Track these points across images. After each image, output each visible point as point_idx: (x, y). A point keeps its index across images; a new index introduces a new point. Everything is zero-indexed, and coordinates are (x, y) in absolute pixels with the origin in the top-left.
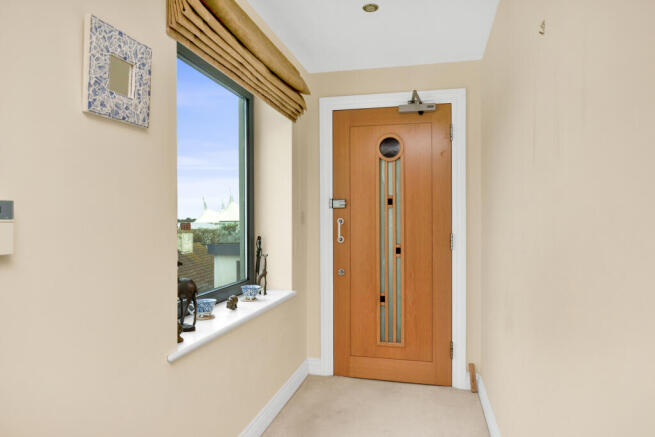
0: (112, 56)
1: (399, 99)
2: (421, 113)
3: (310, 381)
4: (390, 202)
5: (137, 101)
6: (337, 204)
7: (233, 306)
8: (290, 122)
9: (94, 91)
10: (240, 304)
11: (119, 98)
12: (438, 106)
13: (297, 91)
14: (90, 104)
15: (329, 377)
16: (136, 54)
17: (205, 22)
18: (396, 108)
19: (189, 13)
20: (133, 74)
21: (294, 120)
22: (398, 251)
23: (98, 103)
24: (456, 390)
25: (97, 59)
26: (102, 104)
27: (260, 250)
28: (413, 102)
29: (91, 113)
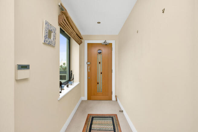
0: (49, 30)
1: (102, 42)
2: (106, 45)
3: (83, 102)
4: (100, 63)
5: (53, 40)
6: (88, 63)
7: (68, 86)
8: (79, 45)
9: (45, 38)
10: (69, 86)
11: (50, 40)
12: (110, 43)
13: (81, 39)
14: (44, 42)
15: (86, 100)
16: (53, 30)
17: (66, 23)
18: (101, 43)
19: (64, 21)
20: (52, 34)
21: (80, 45)
22: (101, 73)
23: (46, 41)
24: (113, 101)
25: (46, 31)
26: (47, 41)
27: (71, 73)
28: (104, 42)
29: (44, 43)
